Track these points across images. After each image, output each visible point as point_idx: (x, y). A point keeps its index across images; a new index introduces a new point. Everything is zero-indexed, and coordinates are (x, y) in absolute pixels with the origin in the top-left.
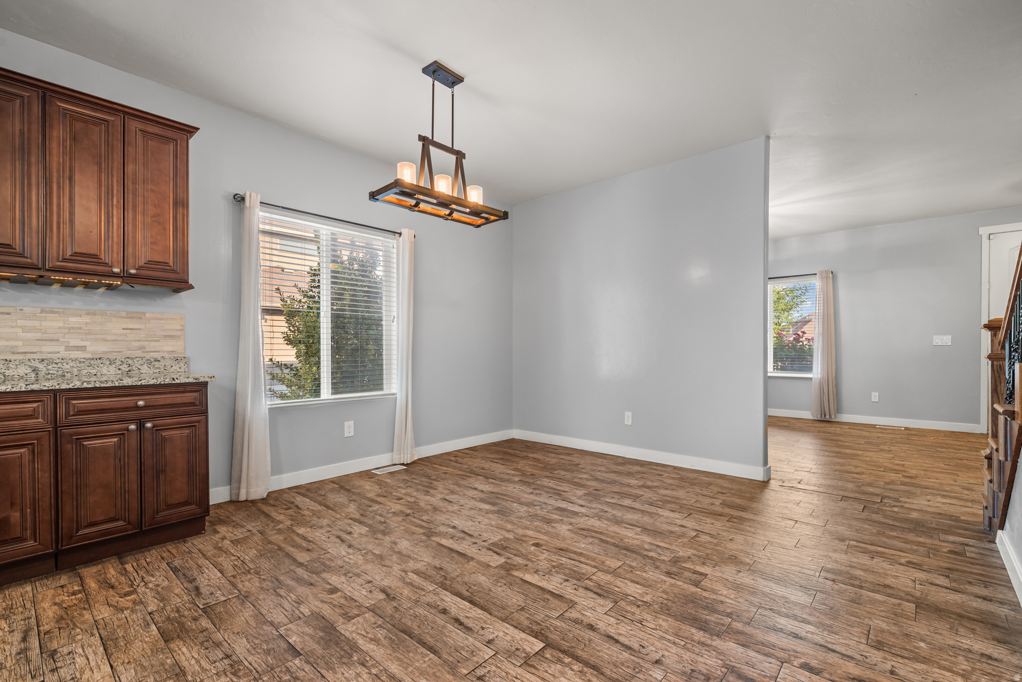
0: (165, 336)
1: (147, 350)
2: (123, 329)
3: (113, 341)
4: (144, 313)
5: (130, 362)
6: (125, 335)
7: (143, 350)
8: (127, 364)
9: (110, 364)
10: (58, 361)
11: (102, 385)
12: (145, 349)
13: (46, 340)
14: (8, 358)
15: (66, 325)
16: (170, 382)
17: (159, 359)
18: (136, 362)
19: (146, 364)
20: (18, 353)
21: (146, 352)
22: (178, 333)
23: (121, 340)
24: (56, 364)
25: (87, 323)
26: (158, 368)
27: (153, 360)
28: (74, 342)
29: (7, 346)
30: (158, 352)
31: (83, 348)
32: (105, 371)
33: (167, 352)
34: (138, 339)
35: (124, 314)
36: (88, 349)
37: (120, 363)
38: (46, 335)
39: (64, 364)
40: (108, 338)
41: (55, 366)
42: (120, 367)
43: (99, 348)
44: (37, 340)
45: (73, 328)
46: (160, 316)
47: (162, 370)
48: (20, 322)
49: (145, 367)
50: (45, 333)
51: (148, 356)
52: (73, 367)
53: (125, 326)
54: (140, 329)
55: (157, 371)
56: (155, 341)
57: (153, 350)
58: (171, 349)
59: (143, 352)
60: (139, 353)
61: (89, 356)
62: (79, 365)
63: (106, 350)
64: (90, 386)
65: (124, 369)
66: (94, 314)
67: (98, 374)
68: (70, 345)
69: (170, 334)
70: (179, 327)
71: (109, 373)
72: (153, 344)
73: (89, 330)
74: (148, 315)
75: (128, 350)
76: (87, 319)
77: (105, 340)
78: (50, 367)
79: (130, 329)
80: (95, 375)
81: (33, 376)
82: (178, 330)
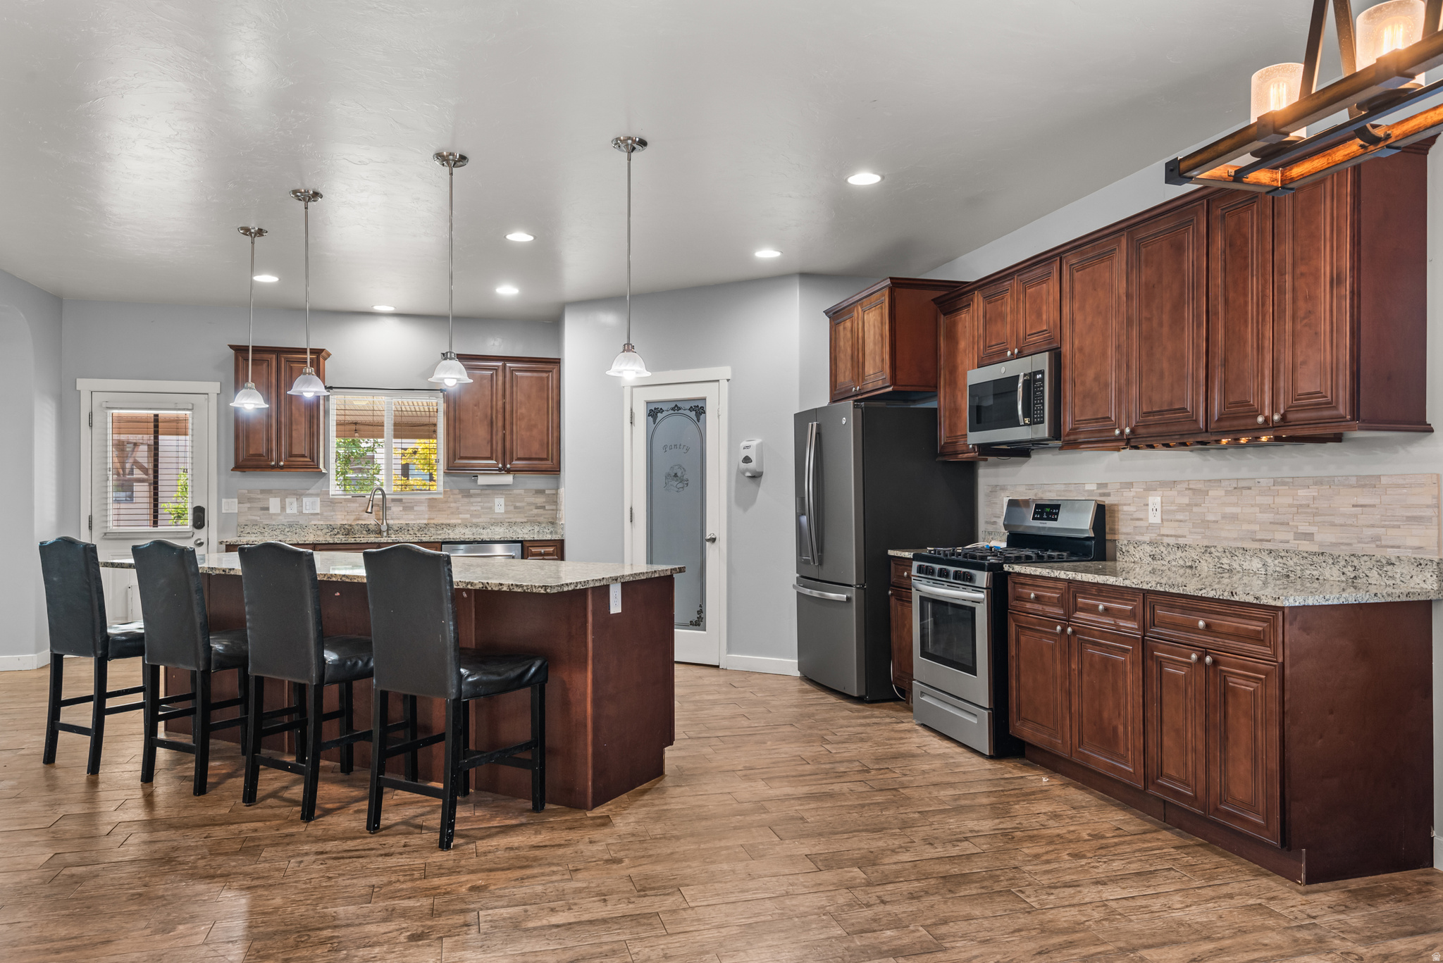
0: (1409, 519)
1: (1384, 543)
2: (1354, 506)
3: (1341, 525)
4: (1379, 477)
5: (1356, 563)
6: (1356, 516)
7: (1378, 543)
8: (1352, 566)
9: (1333, 564)
10: (1283, 554)
11: (1171, 590)
12: (1380, 540)
13: (1277, 524)
14: (1244, 546)
15: (1295, 502)
16: (1229, 598)
17: (1393, 560)
18: (1363, 563)
19: (1375, 568)
20: (1256, 540)
21: (1382, 547)
22: (1429, 513)
23: (1351, 525)
24: (1282, 557)
25: (1314, 498)
26: (1392, 578)
27: (1384, 562)
28: (1304, 528)
29: (1248, 531)
30: (1399, 547)
31: (1309, 536)
32: (1327, 573)
33: (1411, 548)
34: (1371, 523)
35: (1353, 481)
36: (1317, 538)
37: (1343, 563)
38: (1278, 516)
39: (1289, 559)
40: (1336, 522)
41: (1280, 560)
42: (1345, 570)
43: (1326, 537)
44: (1271, 523)
45: (1301, 505)
46: (1401, 481)
47: (1398, 581)
48: (1259, 500)
49: (1374, 573)
50: (1278, 513)
51: (1379, 554)
52: (1296, 564)
53: (1354, 501)
54: (1374, 506)
55: (1390, 582)
56: (1394, 527)
57: (1391, 543)
58: (1416, 542)
59: (1377, 546)
60: (1370, 548)
61: (1315, 549)
62: (1302, 562)
63: (1334, 541)
64: (1162, 590)
65: (1349, 574)
66: (1322, 484)
67: (1320, 578)
68: (1299, 531)
69: (1415, 514)
70: (1429, 501)
71: (1332, 579)
72: (1392, 532)
73: (1317, 508)
74: (1384, 480)
75: (1359, 542)
76: (1313, 492)
77: (1333, 525)
78: (1276, 562)
79: (1362, 506)
80: (1318, 579)
81: (1263, 573)
82: (1428, 506)
